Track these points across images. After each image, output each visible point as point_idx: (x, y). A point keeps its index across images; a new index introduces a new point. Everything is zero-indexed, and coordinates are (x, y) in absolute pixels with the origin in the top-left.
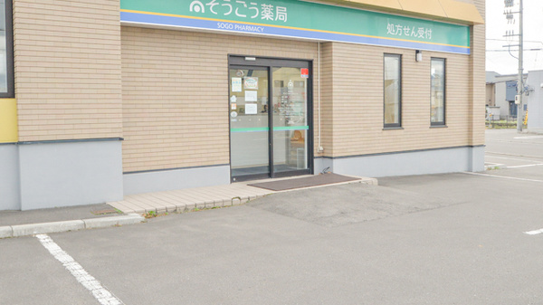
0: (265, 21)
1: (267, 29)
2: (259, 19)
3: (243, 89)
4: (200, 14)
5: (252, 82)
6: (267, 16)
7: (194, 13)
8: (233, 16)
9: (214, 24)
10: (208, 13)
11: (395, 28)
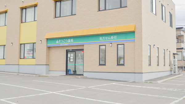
0: (69, 42)
1: (69, 44)
2: (67, 42)
3: (70, 56)
4: (58, 43)
5: (72, 55)
6: (69, 41)
7: (57, 43)
8: (63, 43)
9: (60, 45)
10: (59, 43)
11: (102, 38)
